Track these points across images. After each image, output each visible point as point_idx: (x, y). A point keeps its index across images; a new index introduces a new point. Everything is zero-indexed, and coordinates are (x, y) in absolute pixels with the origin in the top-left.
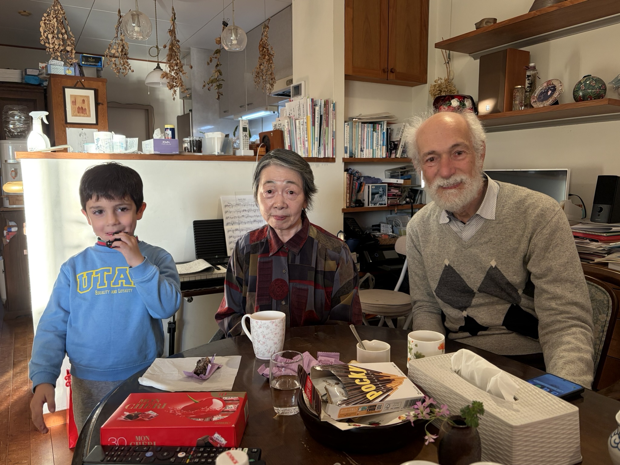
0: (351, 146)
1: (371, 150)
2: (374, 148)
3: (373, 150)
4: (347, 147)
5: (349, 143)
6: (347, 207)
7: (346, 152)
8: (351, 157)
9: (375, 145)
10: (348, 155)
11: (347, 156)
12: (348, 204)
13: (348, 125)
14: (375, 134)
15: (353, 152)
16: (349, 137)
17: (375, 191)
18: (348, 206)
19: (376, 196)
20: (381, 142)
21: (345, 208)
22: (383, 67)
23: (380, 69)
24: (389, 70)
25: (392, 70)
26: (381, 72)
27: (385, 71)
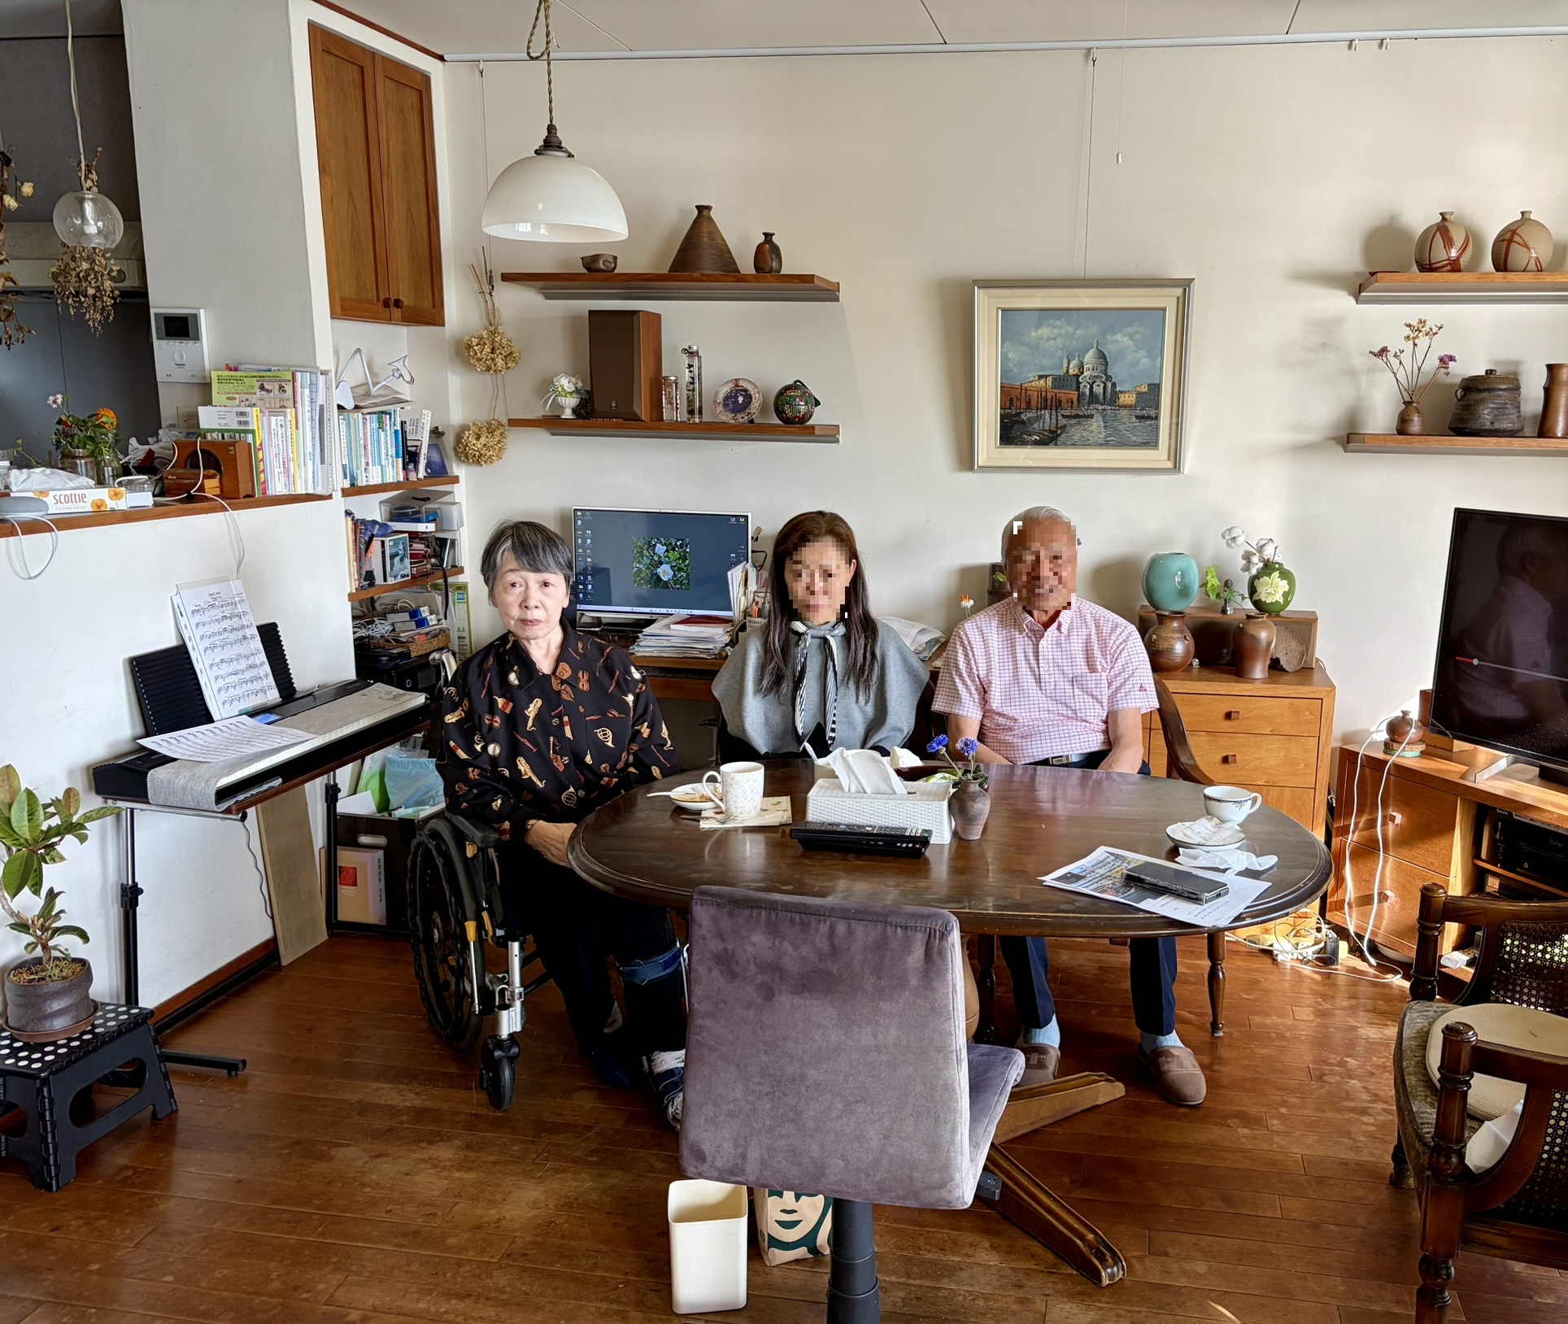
0: (351, 463)
1: (380, 467)
2: (383, 465)
3: (382, 467)
4: (345, 465)
5: (348, 456)
7: (345, 477)
8: (352, 485)
9: (383, 456)
10: (349, 481)
11: (347, 484)
12: (357, 583)
14: (382, 434)
15: (355, 474)
16: (347, 444)
17: (394, 550)
18: (357, 587)
19: (397, 559)
20: (392, 451)
21: (354, 591)
22: (382, 297)
23: (378, 301)
24: (392, 302)
25: (398, 303)
26: (380, 307)
27: (386, 304)
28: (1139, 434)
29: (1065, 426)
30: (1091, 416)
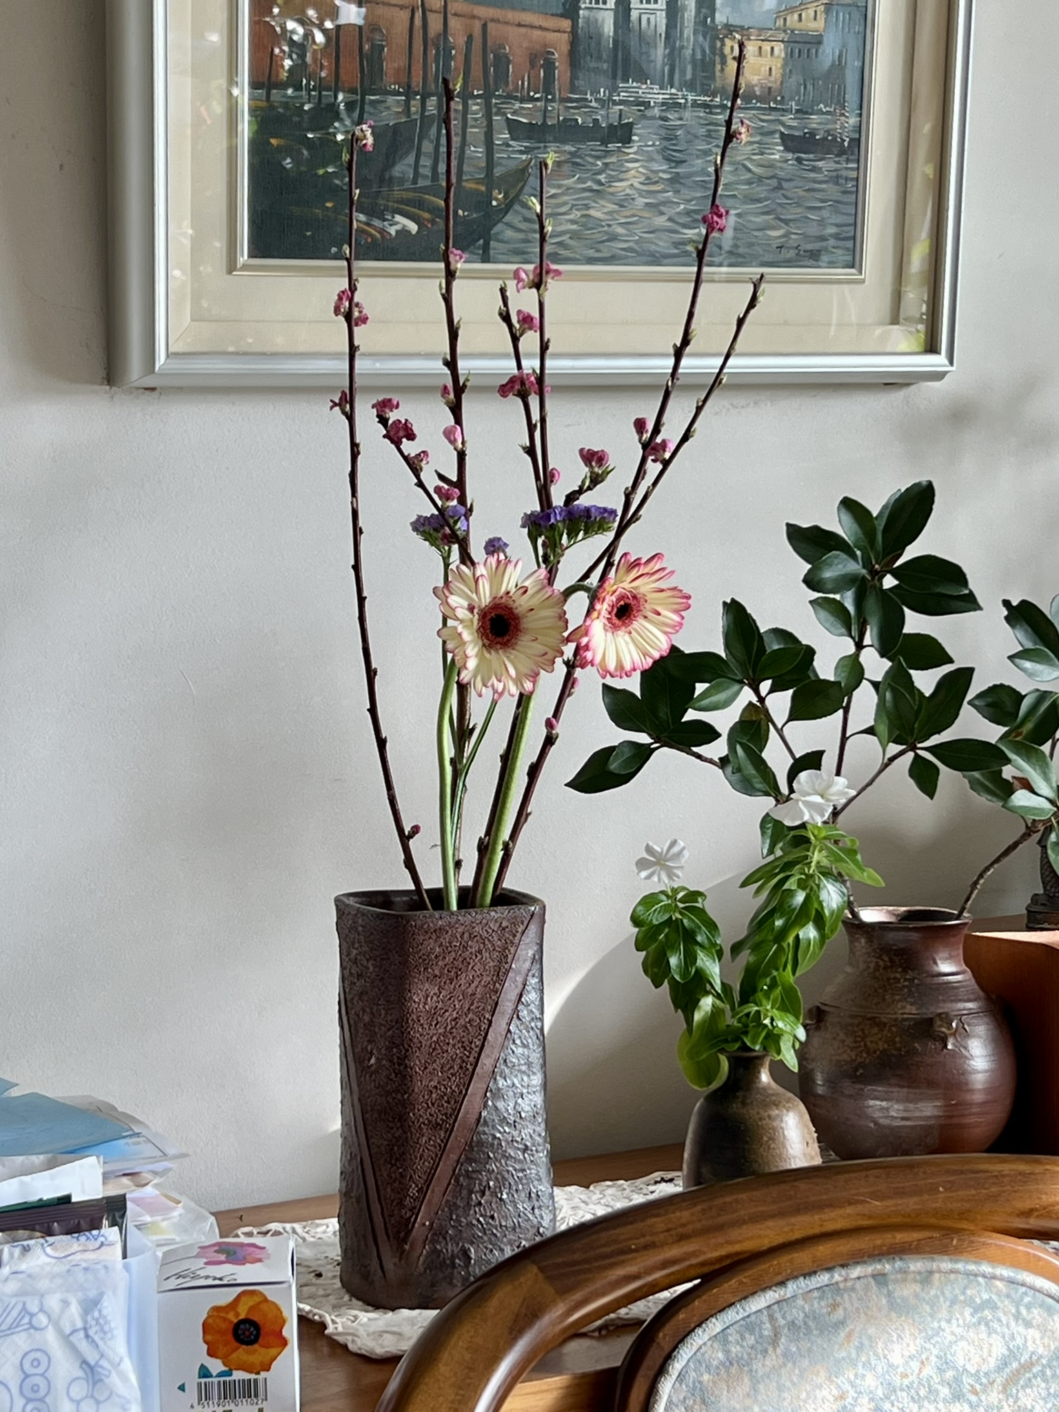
28: (793, 213)
29: (521, 174)
30: (622, 134)
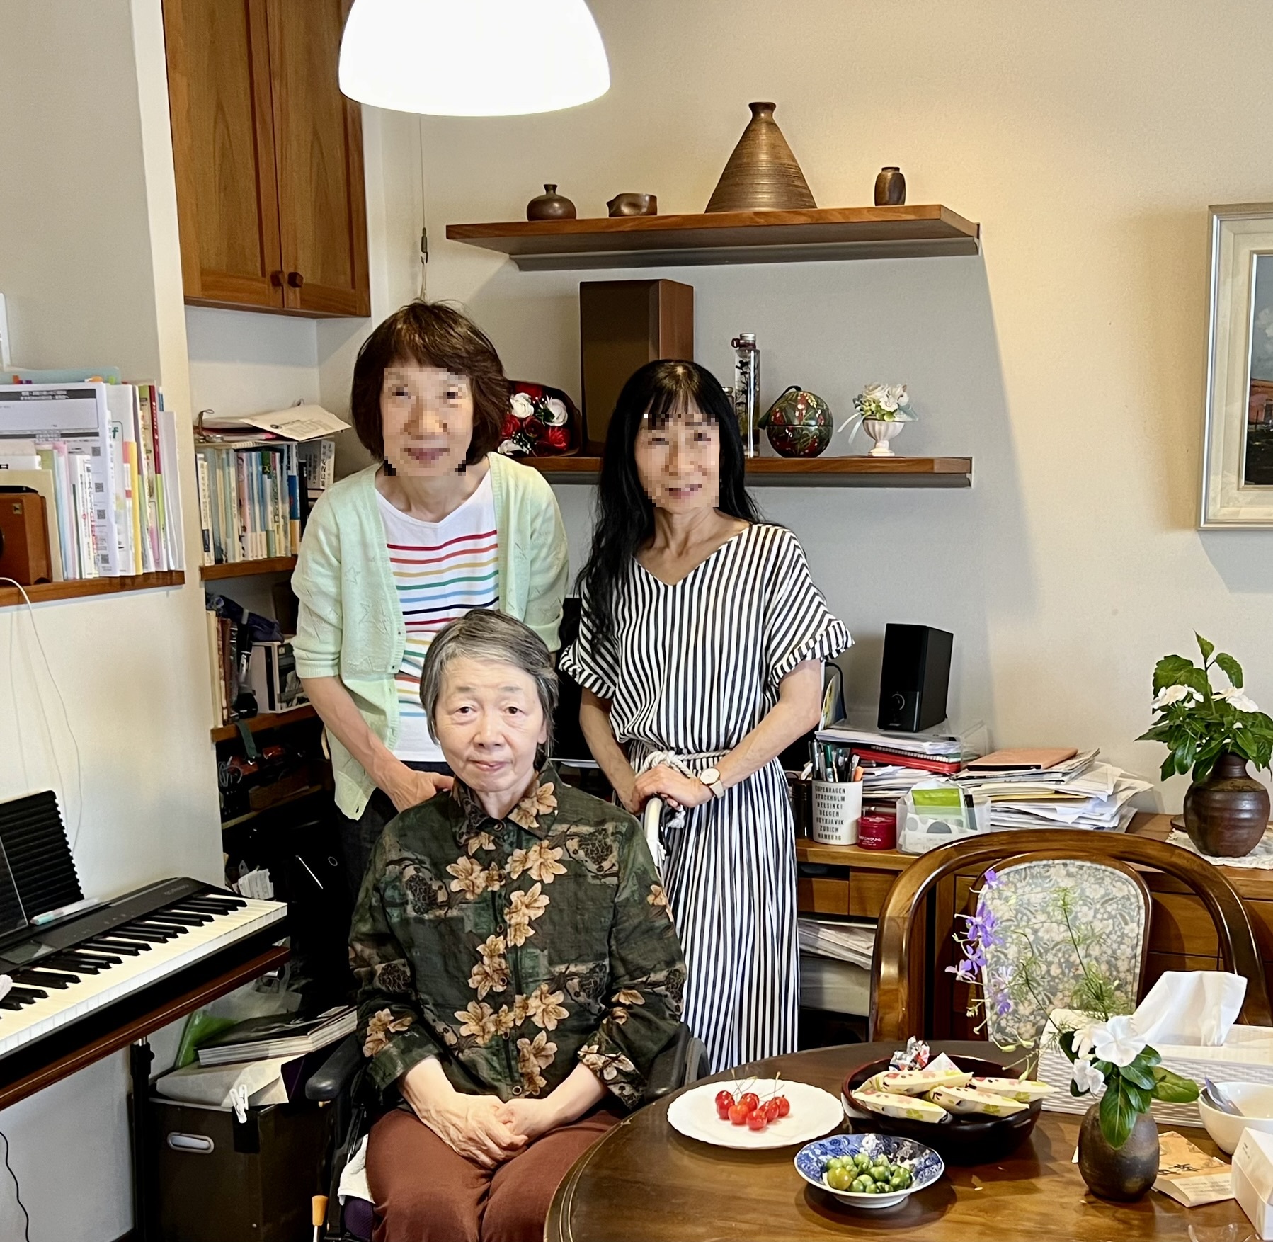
0: (216, 527)
1: (264, 533)
2: (270, 528)
3: (267, 532)
4: (208, 530)
5: (211, 516)
6: (224, 723)
7: (207, 549)
8: (218, 561)
9: (270, 516)
10: (213, 558)
11: (209, 561)
12: (225, 712)
13: (205, 459)
14: (268, 482)
15: (223, 547)
16: (210, 497)
17: (286, 662)
18: (225, 717)
19: (290, 676)
21: (221, 726)
22: (270, 269)
23: (263, 275)
24: (284, 279)
25: (294, 280)
26: (266, 286)
27: (276, 280)
